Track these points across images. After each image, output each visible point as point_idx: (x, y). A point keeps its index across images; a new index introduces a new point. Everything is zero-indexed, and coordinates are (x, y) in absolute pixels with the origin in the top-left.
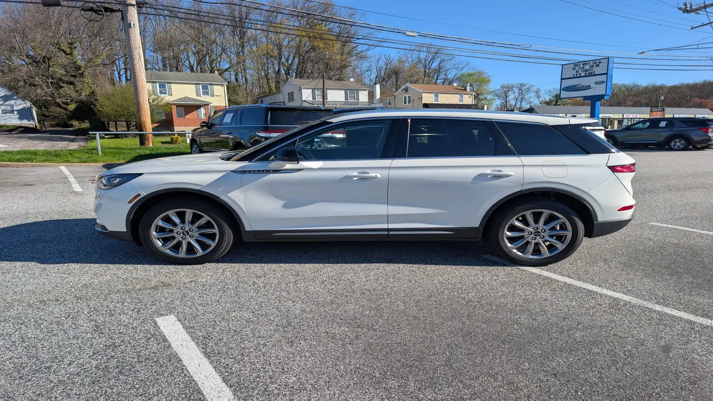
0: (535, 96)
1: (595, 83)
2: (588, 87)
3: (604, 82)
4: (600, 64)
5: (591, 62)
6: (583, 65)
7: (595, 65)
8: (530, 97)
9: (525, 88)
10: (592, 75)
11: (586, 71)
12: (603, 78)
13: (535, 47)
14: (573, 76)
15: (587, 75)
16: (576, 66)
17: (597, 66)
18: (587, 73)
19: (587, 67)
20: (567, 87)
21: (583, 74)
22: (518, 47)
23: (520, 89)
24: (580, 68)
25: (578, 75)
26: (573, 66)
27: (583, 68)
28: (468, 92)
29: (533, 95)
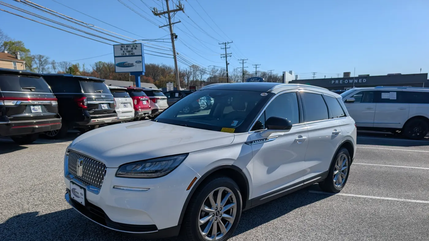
0: (51, 67)
1: (136, 62)
2: (132, 65)
3: (141, 62)
4: (137, 47)
5: (131, 45)
6: (127, 47)
7: (134, 48)
8: (48, 68)
9: (43, 59)
10: (133, 55)
11: (129, 52)
12: (139, 59)
13: (96, 27)
14: (121, 55)
15: (130, 55)
16: (122, 47)
17: (135, 49)
18: (130, 53)
19: (129, 49)
20: (119, 64)
21: (127, 54)
22: (85, 25)
23: (40, 60)
24: (125, 49)
25: (125, 55)
26: (120, 46)
27: (127, 49)
28: (19, 60)
29: (50, 66)
